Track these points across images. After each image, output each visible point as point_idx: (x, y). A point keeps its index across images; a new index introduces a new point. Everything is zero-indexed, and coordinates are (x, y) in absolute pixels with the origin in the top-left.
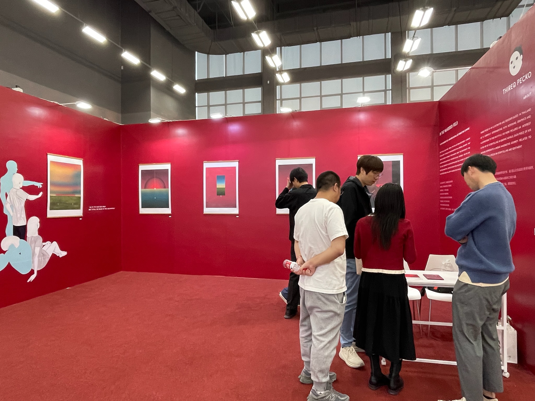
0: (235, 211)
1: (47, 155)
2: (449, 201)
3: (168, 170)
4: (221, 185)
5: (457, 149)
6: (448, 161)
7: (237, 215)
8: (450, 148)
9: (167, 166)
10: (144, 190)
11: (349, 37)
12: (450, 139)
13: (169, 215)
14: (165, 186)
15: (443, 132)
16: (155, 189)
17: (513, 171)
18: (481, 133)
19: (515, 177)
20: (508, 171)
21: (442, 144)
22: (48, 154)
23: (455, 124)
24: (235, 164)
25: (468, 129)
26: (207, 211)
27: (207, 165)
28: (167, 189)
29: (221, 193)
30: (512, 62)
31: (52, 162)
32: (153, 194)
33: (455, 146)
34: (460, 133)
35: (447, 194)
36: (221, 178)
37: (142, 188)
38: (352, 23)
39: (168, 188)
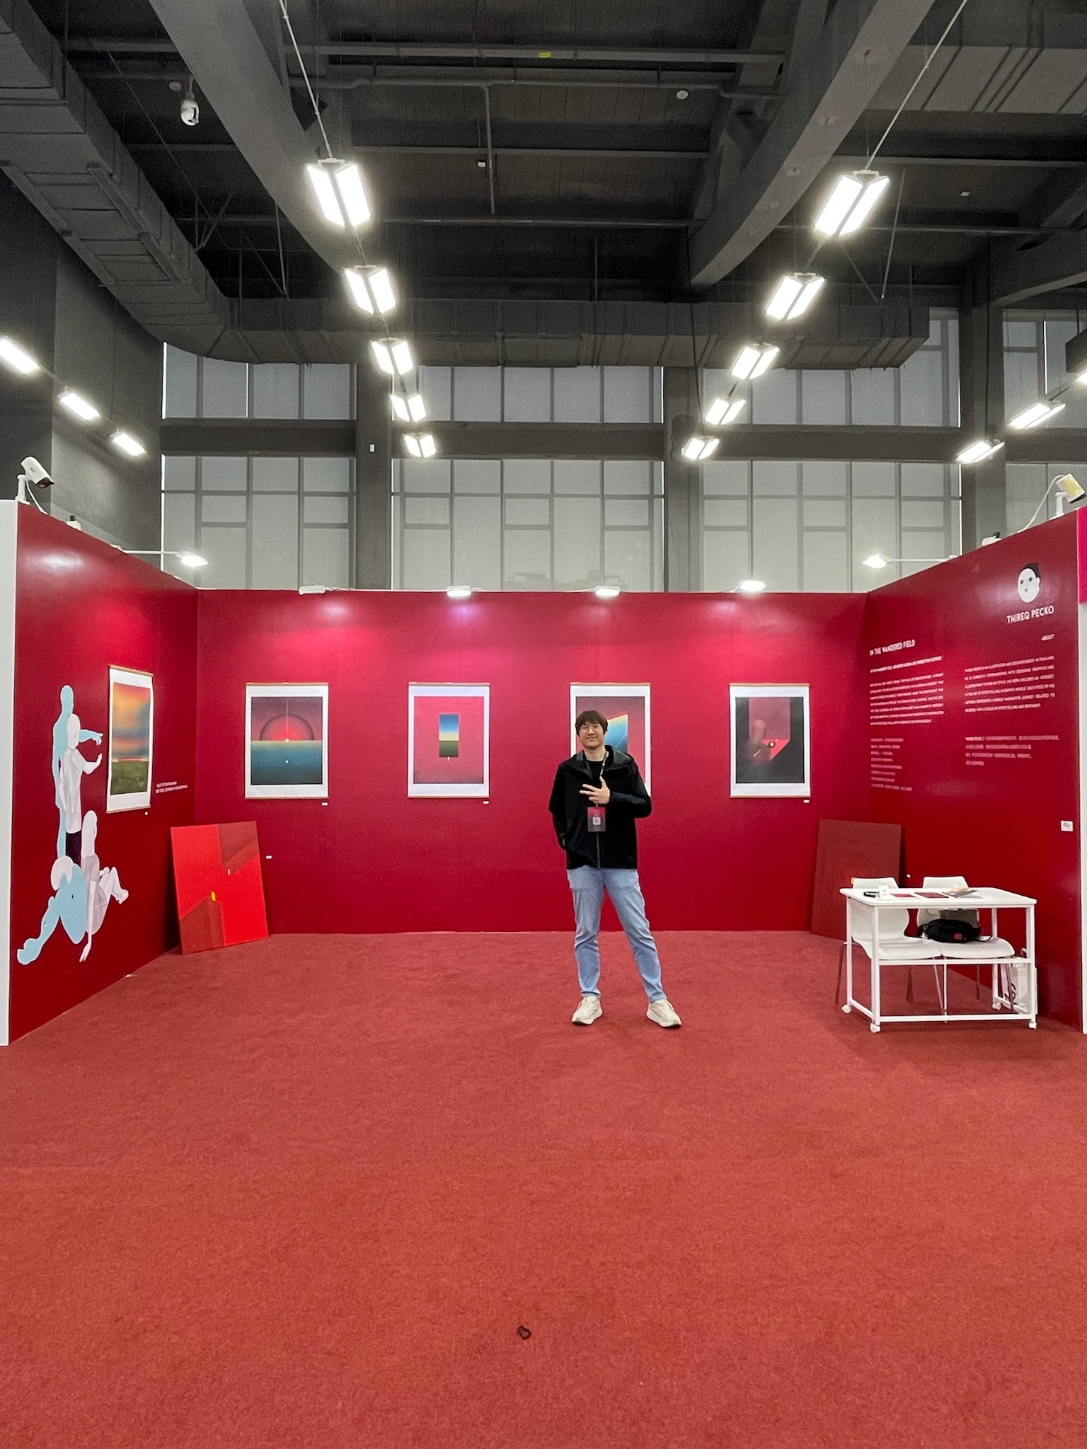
0: (481, 790)
1: (109, 668)
2: (893, 774)
3: (321, 698)
4: (449, 735)
5: (912, 686)
6: (891, 703)
7: (486, 799)
8: (895, 682)
9: (321, 691)
10: (258, 743)
11: (574, 363)
12: (895, 667)
13: (324, 800)
14: (314, 735)
15: (878, 651)
16: (287, 741)
17: (1026, 738)
18: (967, 670)
19: (1030, 747)
20: (1017, 737)
21: (875, 670)
22: (112, 666)
23: (909, 644)
24: (482, 691)
25: (939, 658)
26: (416, 790)
27: (416, 691)
28: (320, 741)
29: (449, 751)
30: (1022, 582)
31: (117, 685)
32: (283, 753)
33: (908, 680)
34: (921, 662)
35: (890, 760)
36: (449, 720)
37: (252, 739)
38: (585, 336)
39: (322, 739)
